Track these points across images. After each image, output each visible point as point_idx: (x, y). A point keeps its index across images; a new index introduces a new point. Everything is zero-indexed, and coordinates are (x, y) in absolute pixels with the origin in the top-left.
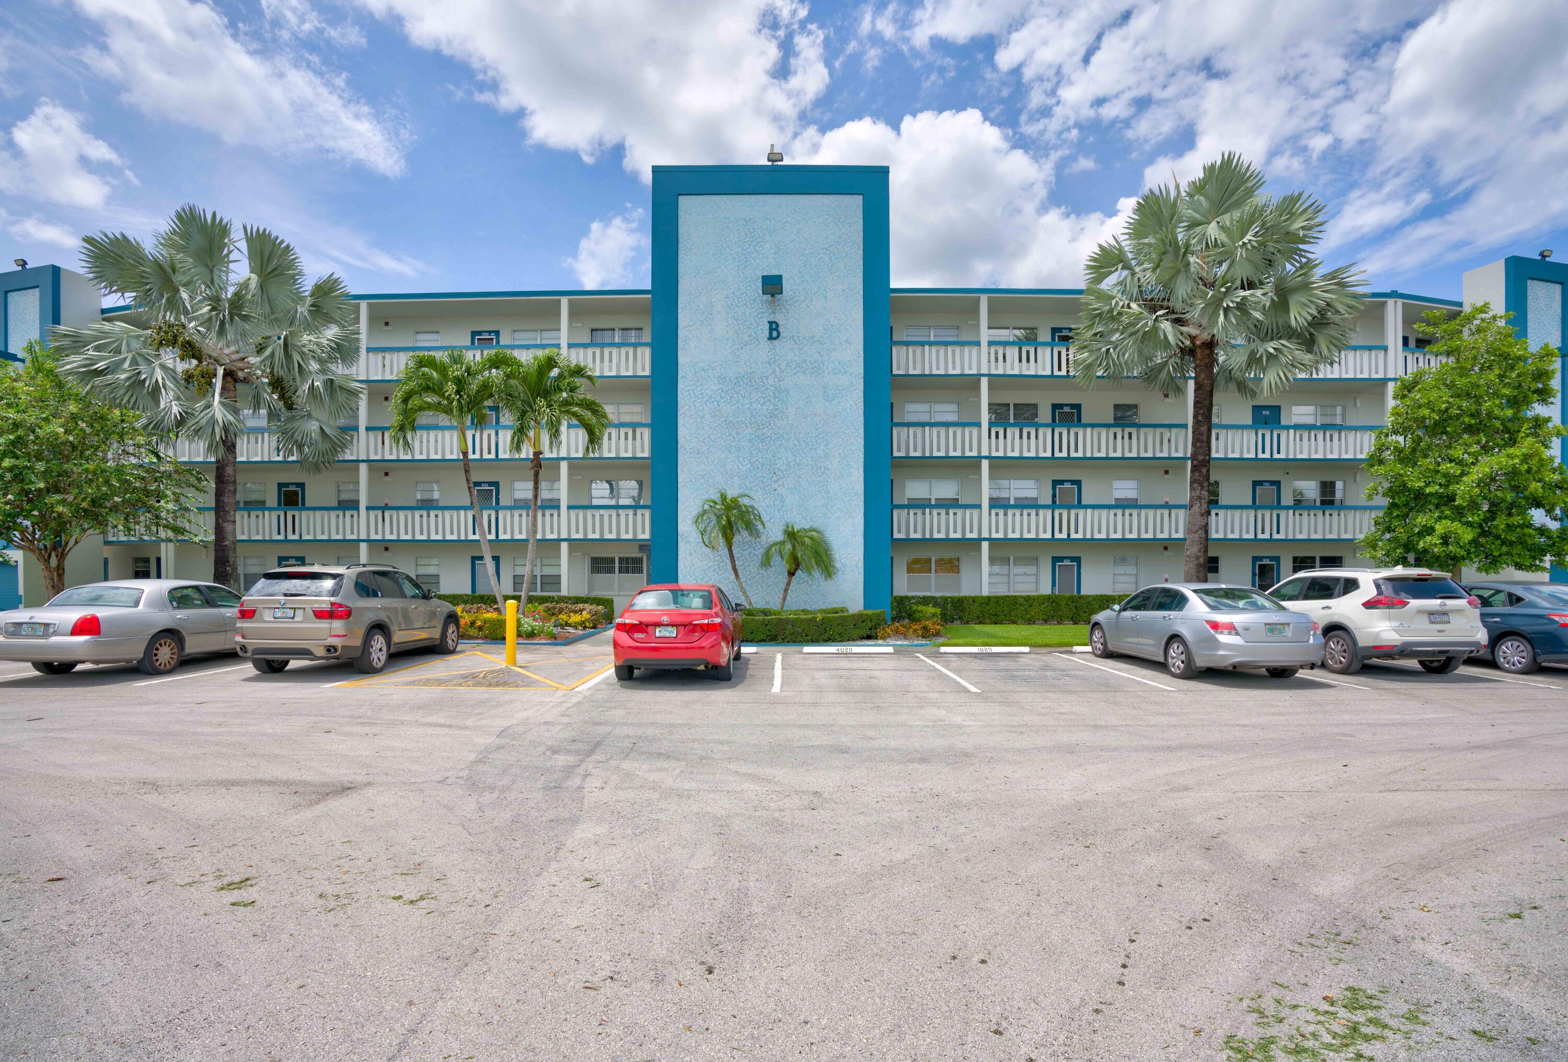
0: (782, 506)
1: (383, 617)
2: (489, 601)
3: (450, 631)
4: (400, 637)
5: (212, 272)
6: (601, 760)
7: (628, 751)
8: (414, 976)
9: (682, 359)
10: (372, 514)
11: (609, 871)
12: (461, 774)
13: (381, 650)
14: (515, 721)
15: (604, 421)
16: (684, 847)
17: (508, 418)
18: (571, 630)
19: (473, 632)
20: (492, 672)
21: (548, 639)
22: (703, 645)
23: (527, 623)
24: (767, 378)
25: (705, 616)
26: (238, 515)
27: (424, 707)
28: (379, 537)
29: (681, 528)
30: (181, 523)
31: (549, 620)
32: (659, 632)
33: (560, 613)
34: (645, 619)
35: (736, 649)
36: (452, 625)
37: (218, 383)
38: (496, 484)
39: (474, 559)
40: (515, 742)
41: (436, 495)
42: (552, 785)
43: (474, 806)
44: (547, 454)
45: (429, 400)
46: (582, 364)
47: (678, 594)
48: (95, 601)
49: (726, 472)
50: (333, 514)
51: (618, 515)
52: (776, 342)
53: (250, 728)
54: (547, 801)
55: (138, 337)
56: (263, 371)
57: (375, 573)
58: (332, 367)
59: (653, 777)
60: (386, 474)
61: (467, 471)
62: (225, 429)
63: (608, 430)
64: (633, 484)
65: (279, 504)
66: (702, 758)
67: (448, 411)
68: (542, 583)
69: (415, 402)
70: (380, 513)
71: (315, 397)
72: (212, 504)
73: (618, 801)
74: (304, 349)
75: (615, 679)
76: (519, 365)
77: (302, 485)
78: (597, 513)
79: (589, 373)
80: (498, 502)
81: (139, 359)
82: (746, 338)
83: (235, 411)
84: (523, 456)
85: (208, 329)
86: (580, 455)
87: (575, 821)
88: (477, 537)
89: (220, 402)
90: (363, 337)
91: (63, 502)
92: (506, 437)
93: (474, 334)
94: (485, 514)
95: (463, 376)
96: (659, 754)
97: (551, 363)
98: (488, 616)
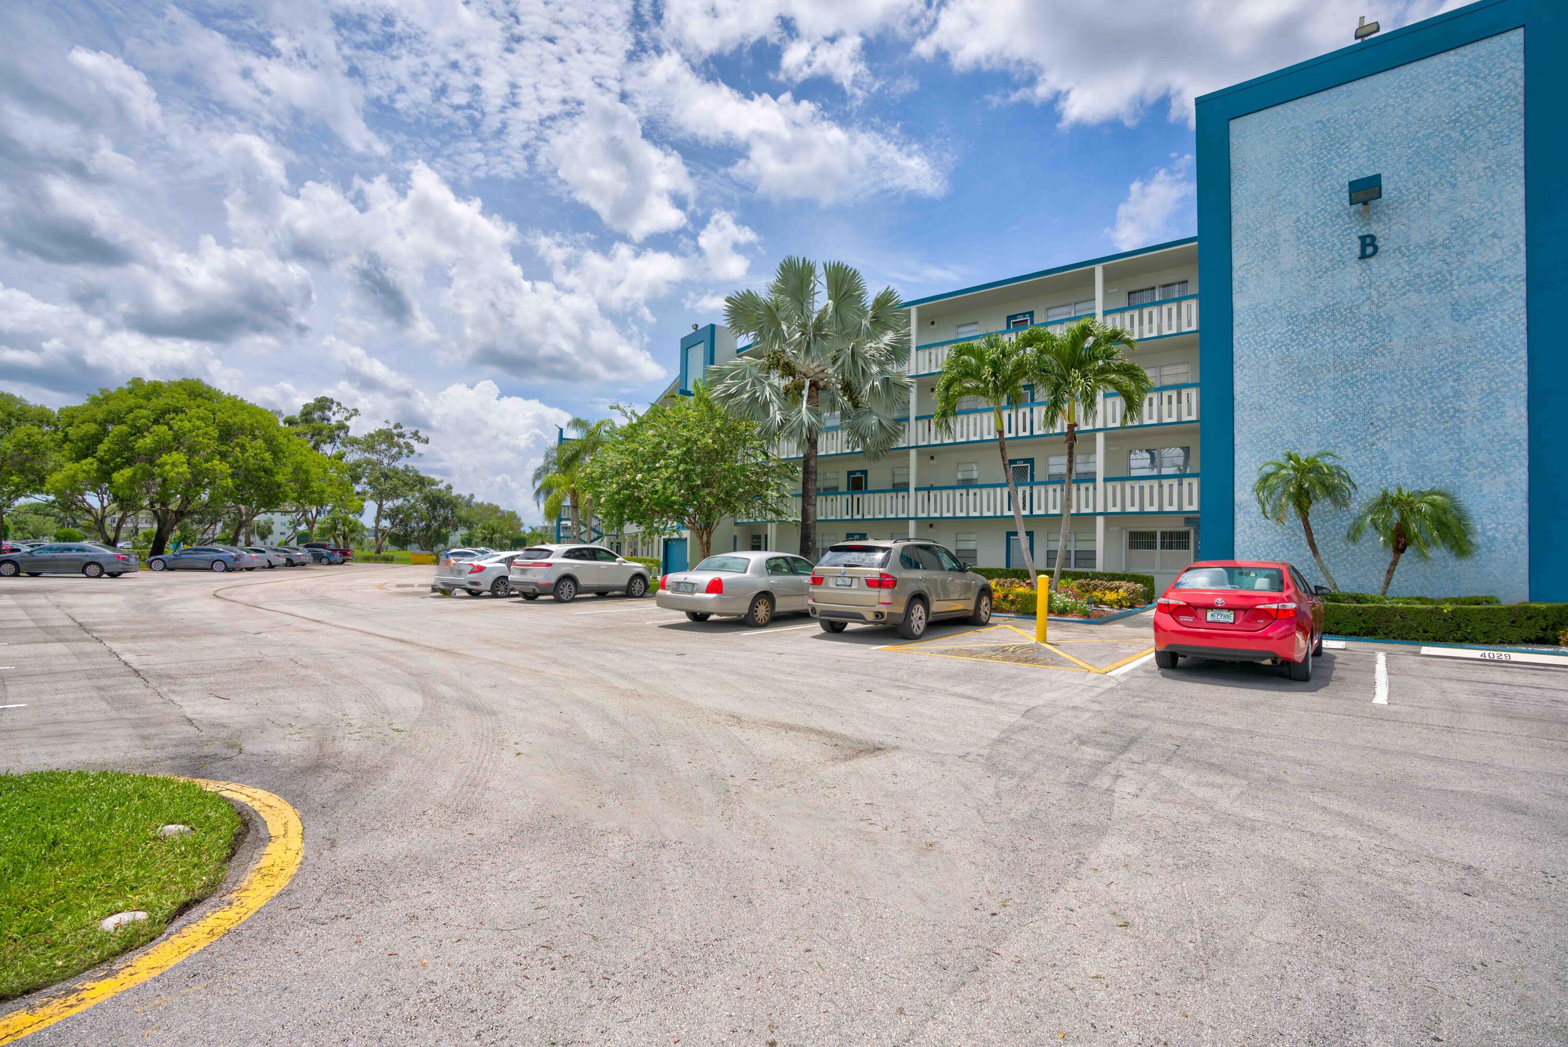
0: (1384, 465)
1: (923, 587)
2: (1023, 575)
3: (984, 603)
4: (938, 606)
5: (802, 304)
6: (1136, 760)
7: (1169, 754)
8: (909, 978)
9: (1239, 303)
10: (920, 494)
11: (1142, 908)
12: (981, 752)
13: (920, 618)
14: (1041, 702)
15: (1144, 386)
16: (1247, 902)
17: (1043, 394)
18: (1106, 608)
19: (1006, 605)
20: (1022, 647)
21: (1081, 617)
22: (1270, 634)
23: (1060, 599)
24: (1358, 307)
25: (1272, 600)
26: (819, 498)
27: (954, 677)
28: (925, 515)
29: (1238, 497)
30: (781, 508)
31: (1082, 597)
32: (1210, 616)
33: (1095, 590)
34: (1193, 601)
35: (1316, 642)
36: (985, 598)
37: (805, 393)
38: (1031, 461)
39: (1009, 534)
40: (1041, 725)
41: (975, 475)
42: (1077, 781)
43: (991, 790)
44: (1083, 427)
45: (968, 385)
46: (1119, 329)
47: (1235, 572)
48: (722, 567)
49: (1300, 428)
50: (888, 495)
51: (1161, 486)
52: (1372, 261)
53: (811, 680)
54: (1070, 799)
55: (756, 365)
56: (837, 378)
57: (921, 547)
58: (889, 368)
59: (1202, 793)
60: (932, 458)
61: (1002, 449)
62: (810, 430)
63: (1149, 395)
64: (1179, 451)
65: (848, 489)
66: (1271, 779)
67: (985, 393)
68: (1076, 559)
69: (956, 388)
70: (926, 493)
71: (875, 395)
72: (800, 492)
73: (1155, 816)
74: (867, 355)
75: (1155, 667)
76: (1053, 339)
77: (865, 472)
78: (1137, 485)
79: (1127, 337)
80: (1032, 478)
81: (756, 382)
82: (1327, 264)
83: (818, 415)
84: (1058, 430)
85: (799, 351)
86: (1118, 424)
87: (1101, 831)
88: (1012, 513)
89: (807, 408)
90: (913, 337)
91: (710, 494)
92: (1040, 413)
93: (1009, 318)
94: (1020, 490)
95: (998, 358)
96: (1211, 765)
97: (1085, 332)
98: (1021, 590)
